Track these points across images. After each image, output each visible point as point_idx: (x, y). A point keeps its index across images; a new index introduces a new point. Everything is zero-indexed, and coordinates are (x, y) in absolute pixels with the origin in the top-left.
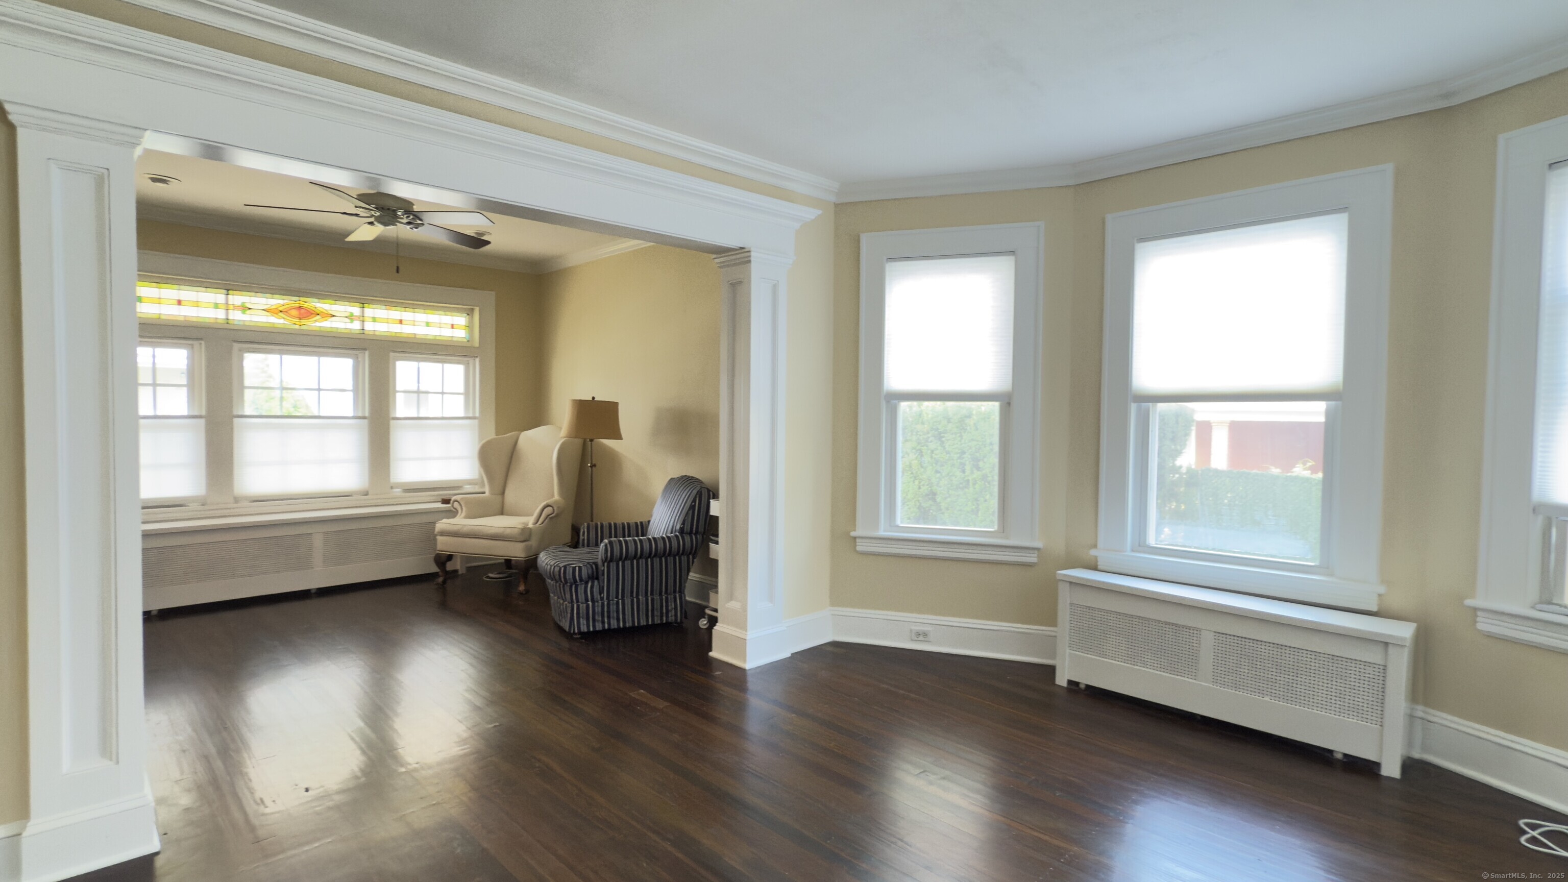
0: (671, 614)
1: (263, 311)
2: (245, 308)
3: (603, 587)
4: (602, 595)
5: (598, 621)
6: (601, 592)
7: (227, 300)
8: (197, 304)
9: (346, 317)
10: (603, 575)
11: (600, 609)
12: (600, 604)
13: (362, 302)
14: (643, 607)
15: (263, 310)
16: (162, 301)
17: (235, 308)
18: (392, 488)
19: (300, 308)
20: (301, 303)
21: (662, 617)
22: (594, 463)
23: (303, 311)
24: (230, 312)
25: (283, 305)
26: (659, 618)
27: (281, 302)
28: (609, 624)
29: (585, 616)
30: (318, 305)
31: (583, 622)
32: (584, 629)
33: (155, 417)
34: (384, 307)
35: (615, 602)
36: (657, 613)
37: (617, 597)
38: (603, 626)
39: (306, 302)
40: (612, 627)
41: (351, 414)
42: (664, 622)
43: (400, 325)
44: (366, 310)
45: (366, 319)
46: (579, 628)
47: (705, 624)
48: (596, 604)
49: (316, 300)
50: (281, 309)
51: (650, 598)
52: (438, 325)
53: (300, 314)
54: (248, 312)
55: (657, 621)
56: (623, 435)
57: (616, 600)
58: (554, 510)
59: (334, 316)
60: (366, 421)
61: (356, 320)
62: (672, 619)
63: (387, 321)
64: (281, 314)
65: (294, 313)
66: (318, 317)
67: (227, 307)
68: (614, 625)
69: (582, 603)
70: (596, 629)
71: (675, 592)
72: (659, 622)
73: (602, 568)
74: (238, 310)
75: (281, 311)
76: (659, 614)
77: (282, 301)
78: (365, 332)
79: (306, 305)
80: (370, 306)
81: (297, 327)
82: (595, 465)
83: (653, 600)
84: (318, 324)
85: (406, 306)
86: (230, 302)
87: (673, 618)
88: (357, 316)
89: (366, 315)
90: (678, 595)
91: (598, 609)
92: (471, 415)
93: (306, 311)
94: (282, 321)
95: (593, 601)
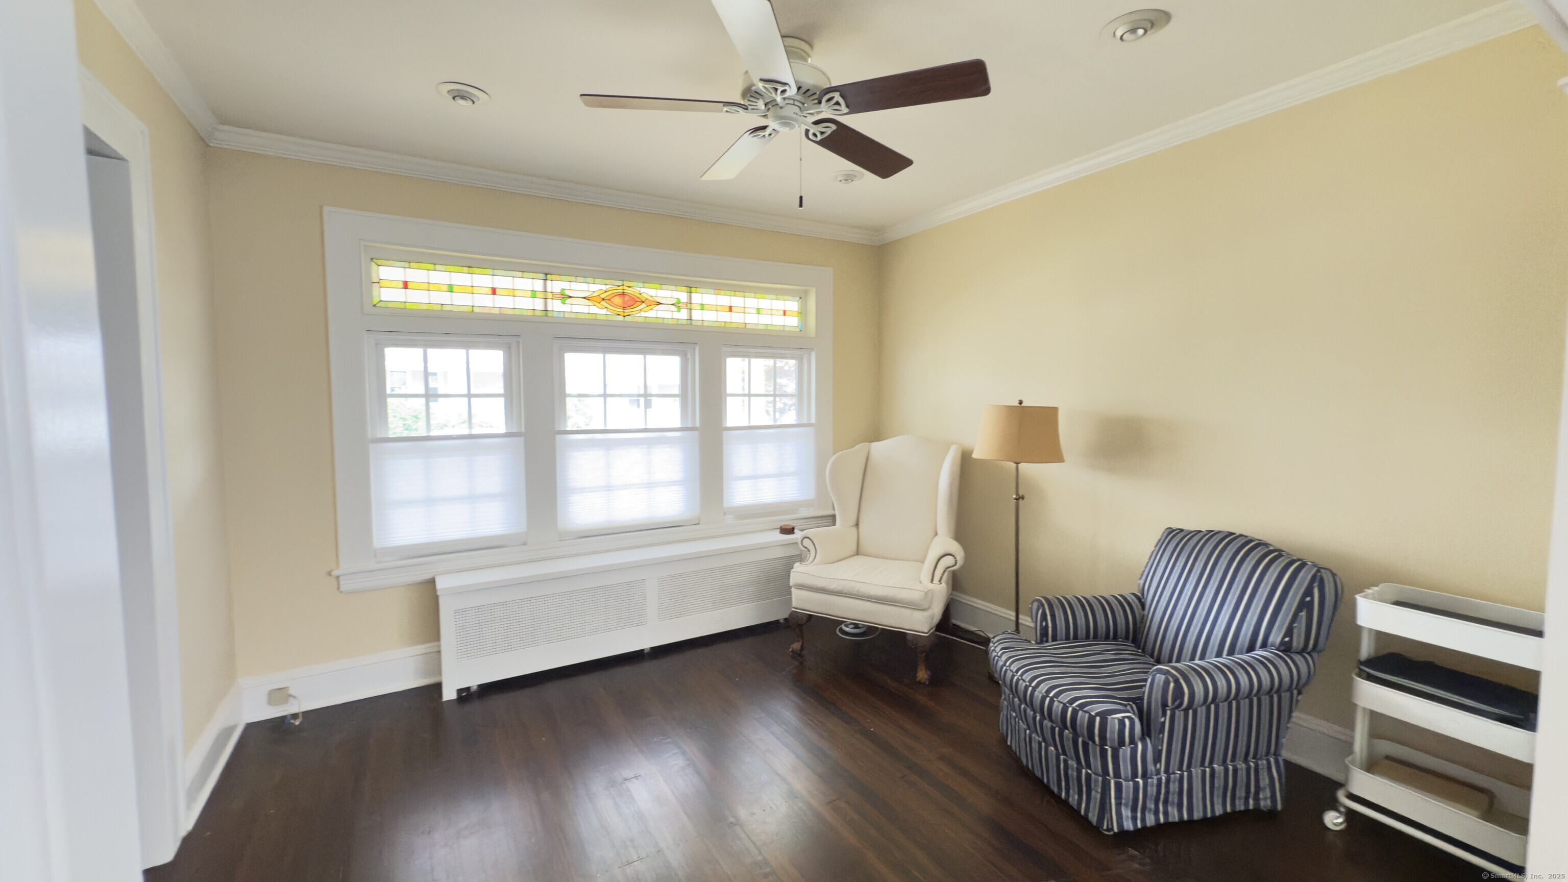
0: (1265, 794)
1: (584, 300)
2: (564, 297)
3: (1161, 751)
4: (1158, 766)
5: (1150, 810)
6: (1157, 759)
7: (545, 286)
8: (513, 293)
9: (672, 304)
10: (1162, 731)
11: (1155, 789)
12: (1155, 782)
13: (690, 286)
14: (1219, 782)
15: (585, 298)
16: (475, 290)
17: (554, 296)
18: (725, 514)
19: (623, 294)
20: (625, 288)
21: (1247, 799)
22: (1021, 494)
23: (627, 298)
24: (549, 301)
25: (606, 292)
26: (1242, 801)
27: (604, 288)
28: (1166, 814)
29: (1130, 803)
30: (643, 290)
31: (1126, 812)
32: (1128, 825)
33: (471, 437)
34: (712, 291)
35: (1178, 775)
36: (1241, 793)
37: (1180, 769)
38: (1157, 819)
39: (629, 287)
40: (1171, 819)
41: (678, 425)
42: (1251, 807)
43: (730, 313)
44: (693, 295)
45: (694, 306)
46: (1120, 824)
47: (1341, 824)
48: (1150, 780)
49: (641, 285)
50: (603, 296)
51: (1231, 767)
52: (769, 312)
53: (624, 302)
54: (569, 301)
55: (1240, 806)
56: (1065, 456)
57: (1179, 772)
58: (956, 561)
59: (660, 304)
60: (696, 433)
61: (684, 308)
62: (1265, 804)
63: (716, 308)
64: (603, 303)
65: (618, 300)
66: (643, 305)
67: (546, 295)
68: (1174, 817)
69: (1126, 780)
70: (1146, 824)
71: (1268, 753)
72: (1242, 808)
73: (1163, 719)
74: (558, 299)
75: (603, 299)
76: (1243, 794)
77: (604, 286)
78: (693, 323)
79: (628, 290)
80: (698, 290)
81: (620, 318)
82: (1023, 498)
83: (1235, 771)
84: (643, 314)
85: (736, 290)
86: (549, 290)
87: (1269, 802)
88: (683, 303)
89: (693, 301)
90: (1272, 760)
91: (1152, 790)
92: (805, 422)
93: (632, 299)
94: (604, 311)
95: (1145, 776)
